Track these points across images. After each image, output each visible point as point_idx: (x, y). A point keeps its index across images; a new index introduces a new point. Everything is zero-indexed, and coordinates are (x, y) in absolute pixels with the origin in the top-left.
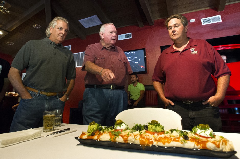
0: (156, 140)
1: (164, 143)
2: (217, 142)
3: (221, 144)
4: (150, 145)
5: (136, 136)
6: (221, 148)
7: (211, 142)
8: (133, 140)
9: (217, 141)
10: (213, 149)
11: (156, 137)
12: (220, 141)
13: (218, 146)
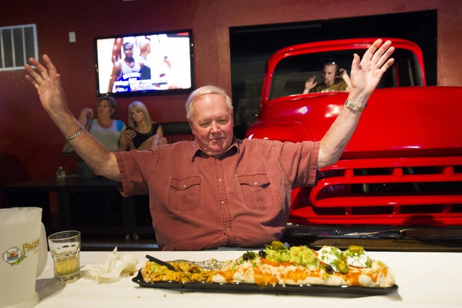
0: (282, 276)
1: (296, 281)
2: (374, 273)
3: (379, 276)
4: (272, 285)
5: (247, 272)
6: (378, 283)
7: (365, 274)
8: (242, 278)
9: (374, 271)
10: (367, 284)
11: (282, 271)
12: (378, 272)
13: (375, 280)
